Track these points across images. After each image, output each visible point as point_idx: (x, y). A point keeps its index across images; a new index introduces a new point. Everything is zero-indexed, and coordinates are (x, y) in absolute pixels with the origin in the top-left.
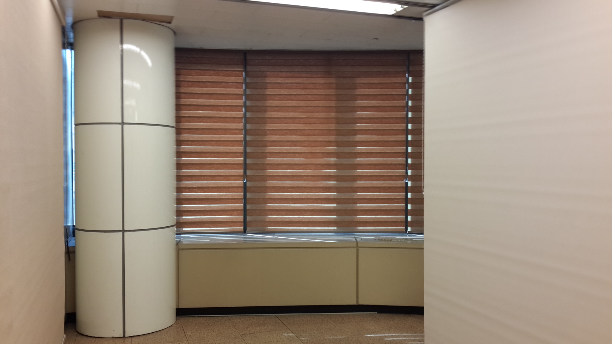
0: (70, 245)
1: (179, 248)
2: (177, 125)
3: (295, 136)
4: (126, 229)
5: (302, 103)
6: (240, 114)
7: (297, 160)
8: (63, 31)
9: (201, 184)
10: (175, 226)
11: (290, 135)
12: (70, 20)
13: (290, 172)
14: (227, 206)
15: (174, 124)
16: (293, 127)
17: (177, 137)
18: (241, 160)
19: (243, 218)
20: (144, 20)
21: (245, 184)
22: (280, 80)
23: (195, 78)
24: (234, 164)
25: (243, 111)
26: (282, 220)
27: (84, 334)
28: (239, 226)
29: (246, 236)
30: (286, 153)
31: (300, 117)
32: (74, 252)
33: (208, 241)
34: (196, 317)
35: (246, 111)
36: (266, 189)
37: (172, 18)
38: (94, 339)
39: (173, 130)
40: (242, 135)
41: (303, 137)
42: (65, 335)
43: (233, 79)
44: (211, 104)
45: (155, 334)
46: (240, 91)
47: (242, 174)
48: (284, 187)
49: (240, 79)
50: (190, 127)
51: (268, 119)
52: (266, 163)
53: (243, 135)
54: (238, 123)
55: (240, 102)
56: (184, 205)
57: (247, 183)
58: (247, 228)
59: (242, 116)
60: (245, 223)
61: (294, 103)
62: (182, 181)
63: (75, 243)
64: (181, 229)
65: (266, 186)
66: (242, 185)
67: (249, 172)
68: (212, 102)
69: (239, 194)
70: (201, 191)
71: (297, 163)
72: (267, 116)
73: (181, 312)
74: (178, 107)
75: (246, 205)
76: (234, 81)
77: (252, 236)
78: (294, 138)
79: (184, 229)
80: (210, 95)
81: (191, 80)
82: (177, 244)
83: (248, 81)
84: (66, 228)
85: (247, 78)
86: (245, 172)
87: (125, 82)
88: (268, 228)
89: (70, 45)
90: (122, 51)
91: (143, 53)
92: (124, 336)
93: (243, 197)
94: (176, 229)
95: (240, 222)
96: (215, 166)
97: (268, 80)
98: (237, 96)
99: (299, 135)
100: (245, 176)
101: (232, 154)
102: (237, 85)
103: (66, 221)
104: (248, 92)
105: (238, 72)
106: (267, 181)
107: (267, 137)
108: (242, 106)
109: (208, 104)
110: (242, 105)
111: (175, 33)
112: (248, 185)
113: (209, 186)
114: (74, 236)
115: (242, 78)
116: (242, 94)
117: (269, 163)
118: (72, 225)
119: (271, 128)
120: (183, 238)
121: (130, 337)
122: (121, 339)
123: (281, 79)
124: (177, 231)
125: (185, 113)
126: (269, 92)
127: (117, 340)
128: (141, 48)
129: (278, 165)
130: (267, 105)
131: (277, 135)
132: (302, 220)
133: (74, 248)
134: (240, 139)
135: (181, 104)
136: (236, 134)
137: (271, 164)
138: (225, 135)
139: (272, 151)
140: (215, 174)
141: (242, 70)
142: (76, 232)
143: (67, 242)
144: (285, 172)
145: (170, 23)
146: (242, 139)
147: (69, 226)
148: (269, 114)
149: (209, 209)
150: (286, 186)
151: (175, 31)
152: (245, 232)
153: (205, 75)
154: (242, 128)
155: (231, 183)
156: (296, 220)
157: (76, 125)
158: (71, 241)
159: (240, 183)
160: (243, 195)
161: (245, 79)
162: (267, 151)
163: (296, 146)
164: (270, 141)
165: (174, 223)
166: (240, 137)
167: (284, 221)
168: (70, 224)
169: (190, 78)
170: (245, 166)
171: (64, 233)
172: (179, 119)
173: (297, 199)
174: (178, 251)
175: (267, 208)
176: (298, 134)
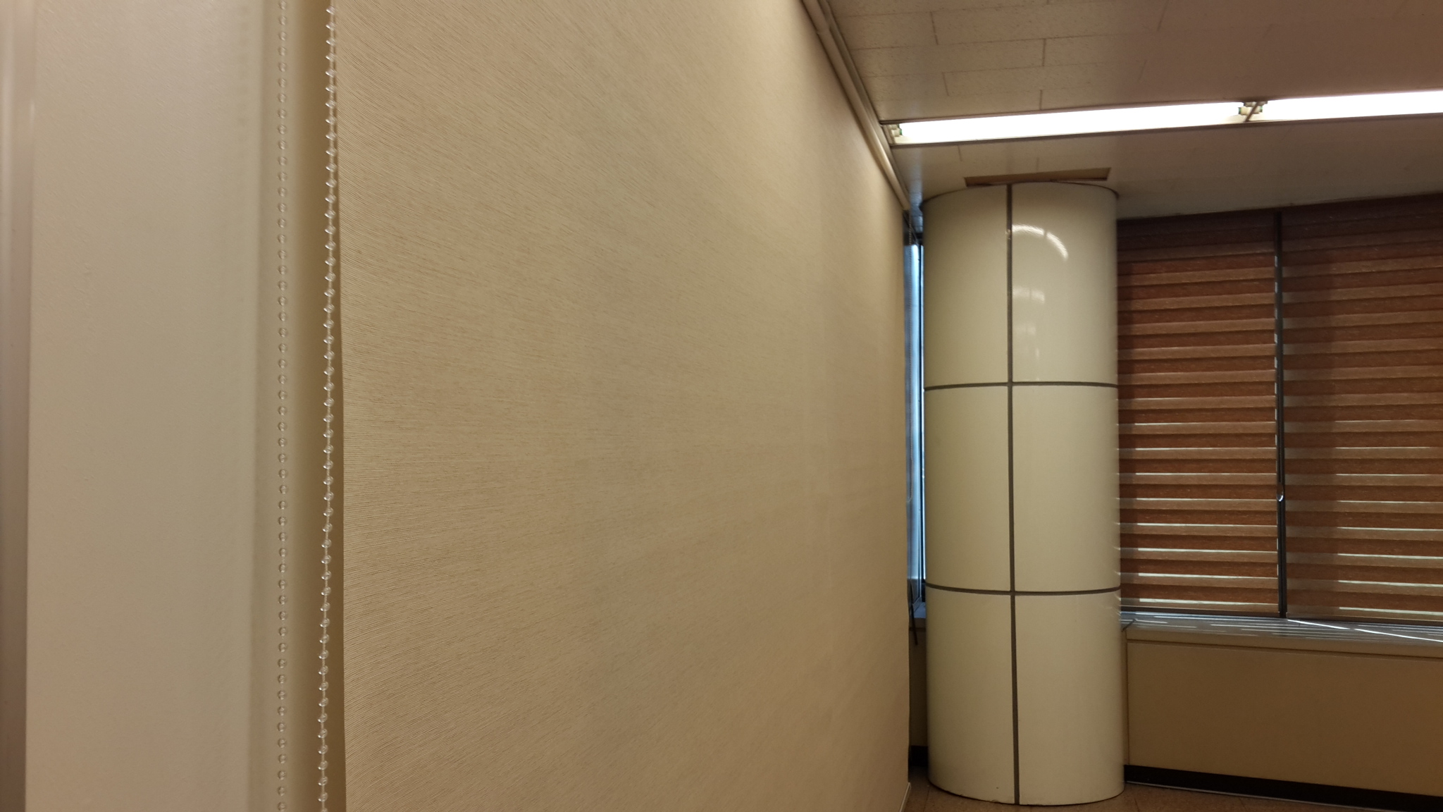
0: (916, 616)
1: (1129, 638)
2: (1119, 380)
3: (1405, 394)
4: (1017, 589)
5: (1423, 317)
6: (1270, 348)
7: (1413, 450)
8: (906, 218)
9: (1178, 503)
10: (1119, 591)
11: (1392, 392)
12: (918, 199)
13: (1395, 479)
14: (1238, 554)
15: (1113, 379)
16: (1399, 372)
17: (1120, 405)
18: (1270, 452)
19: (1277, 582)
20: (1051, 181)
21: (1281, 505)
22: (1364, 267)
23: (1165, 277)
24: (1253, 461)
25: (1275, 343)
26: (1377, 591)
27: (943, 788)
28: (1268, 600)
29: (1285, 623)
30: (1383, 434)
31: (1419, 348)
32: (924, 630)
33: (1192, 628)
34: (1167, 788)
35: (1281, 342)
36: (1335, 518)
37: (1108, 170)
38: (961, 800)
39: (1114, 391)
40: (1274, 394)
41: (1427, 395)
42: (909, 783)
43: (1250, 273)
44: (1200, 330)
45: (1078, 808)
46: (1268, 298)
47: (1274, 482)
48: (1379, 515)
49: (1268, 272)
50: (1154, 382)
51: (1337, 358)
52: (1334, 457)
53: (1274, 396)
54: (1264, 368)
55: (1269, 322)
56: (1140, 549)
57: (1287, 502)
58: (1289, 607)
59: (1272, 352)
60: (1283, 595)
61: (1402, 318)
62: (1136, 497)
63: (926, 611)
64: (1135, 599)
65: (1334, 511)
66: (1275, 509)
67: (1289, 479)
68: (1202, 325)
69: (1268, 528)
70: (1179, 520)
71: (1412, 457)
72: (1334, 351)
73: (1134, 775)
74: (1125, 341)
75: (1285, 554)
76: (1252, 277)
77: (1300, 624)
78: (1403, 398)
79: (1142, 600)
80: (1198, 313)
81: (1155, 282)
82: (1124, 628)
83: (1285, 275)
84: (911, 583)
85: (1284, 269)
86: (1281, 478)
87: (1015, 292)
88: (1341, 608)
89: (919, 238)
90: (1011, 236)
91: (1052, 238)
92: (1017, 803)
93: (1277, 536)
94: (1120, 599)
95: (1270, 591)
96: (1211, 464)
97: (1335, 269)
98: (1264, 310)
99: (1418, 392)
100: (1281, 486)
101: (1250, 438)
102: (1261, 285)
103: (910, 572)
104: (1287, 298)
105: (1261, 258)
106: (1336, 499)
107: (1336, 397)
108: (1272, 332)
109: (1192, 331)
110: (1272, 327)
111: (1117, 195)
112: (1287, 509)
113: (1195, 509)
114: (924, 600)
115: (1271, 269)
116: (1272, 305)
117: (1341, 457)
118: (921, 578)
119: (1345, 378)
120: (1139, 618)
121: (1028, 805)
122: (1010, 807)
123: (1369, 263)
124: (1122, 602)
125: (1142, 354)
126: (1337, 295)
127: (1003, 807)
128: (1046, 229)
129: (1363, 461)
130: (1334, 324)
131: (1359, 393)
132: (1427, 595)
133: (924, 621)
134: (1268, 405)
135: (1133, 334)
136: (1259, 393)
137: (1345, 461)
138: (1231, 396)
139: (1347, 430)
140: (1210, 483)
141: (1271, 250)
142: (928, 589)
143: (911, 609)
144: (1382, 479)
145: (1105, 179)
146: (1274, 405)
147: (915, 581)
148: (1338, 346)
149: (1199, 559)
150: (1384, 511)
151: (1116, 190)
152: (1282, 614)
153: (1187, 271)
154: (1273, 379)
155: (1249, 503)
156: (1412, 593)
157: (926, 389)
158: (919, 610)
159: (1270, 503)
160: (1276, 530)
161: (1279, 270)
162: (1334, 430)
163: (1408, 416)
164: (1342, 407)
165: (1118, 584)
166: (1269, 400)
167: (1381, 594)
168: (917, 578)
169: (1153, 279)
170: (1282, 466)
171: (908, 590)
172: (1125, 366)
173: (1413, 543)
174: (1127, 644)
175: (1338, 563)
176: (1415, 389)
